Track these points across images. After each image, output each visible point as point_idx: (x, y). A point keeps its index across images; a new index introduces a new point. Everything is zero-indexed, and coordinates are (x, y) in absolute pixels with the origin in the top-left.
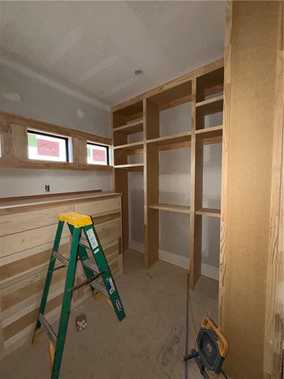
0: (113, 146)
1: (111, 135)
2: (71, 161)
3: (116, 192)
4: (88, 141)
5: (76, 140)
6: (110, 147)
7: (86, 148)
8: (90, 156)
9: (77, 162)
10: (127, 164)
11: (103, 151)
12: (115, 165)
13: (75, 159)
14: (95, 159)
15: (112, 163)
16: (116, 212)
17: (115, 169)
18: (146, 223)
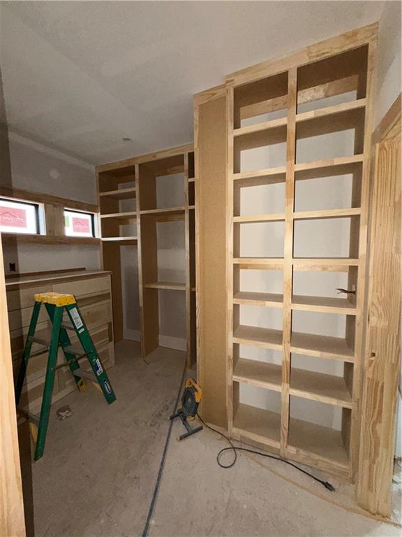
0: (99, 214)
1: (96, 201)
2: (43, 232)
3: (105, 270)
4: (66, 208)
5: (50, 206)
6: (95, 214)
7: (64, 217)
8: (68, 226)
9: (52, 235)
10: (118, 236)
11: (87, 220)
12: (103, 237)
13: (49, 230)
14: (76, 230)
15: (98, 235)
16: (105, 292)
17: (103, 242)
18: (141, 304)
